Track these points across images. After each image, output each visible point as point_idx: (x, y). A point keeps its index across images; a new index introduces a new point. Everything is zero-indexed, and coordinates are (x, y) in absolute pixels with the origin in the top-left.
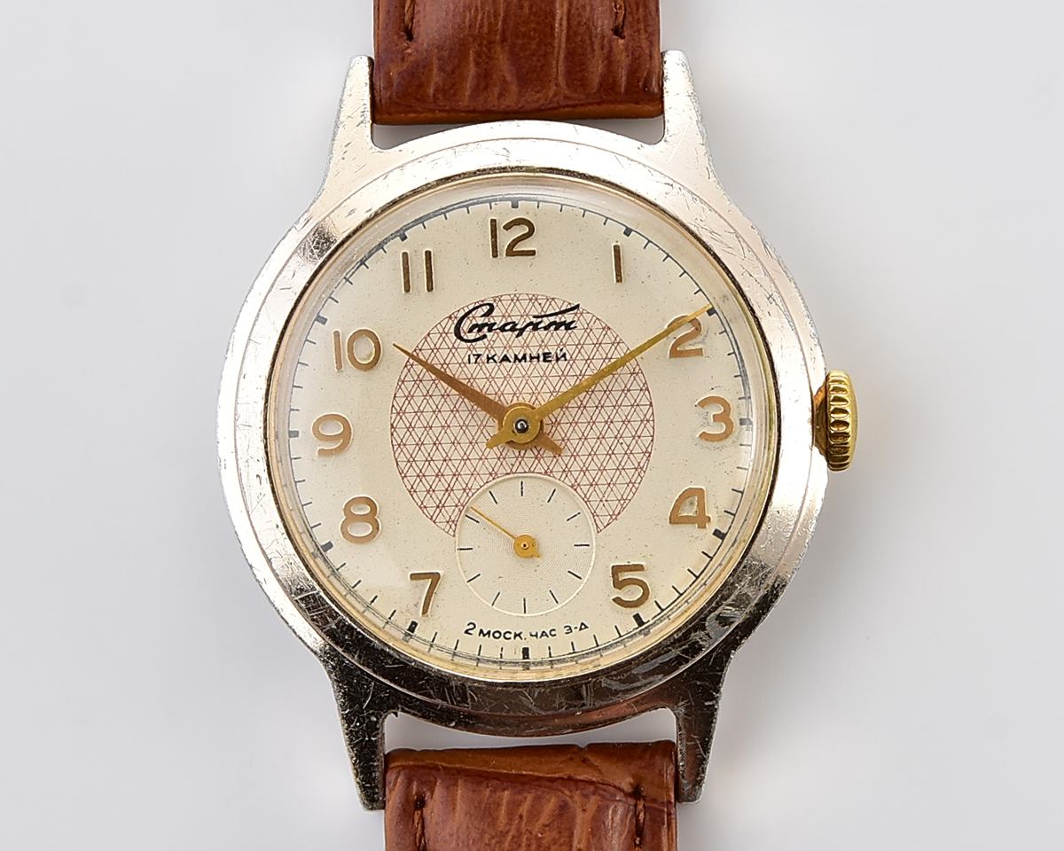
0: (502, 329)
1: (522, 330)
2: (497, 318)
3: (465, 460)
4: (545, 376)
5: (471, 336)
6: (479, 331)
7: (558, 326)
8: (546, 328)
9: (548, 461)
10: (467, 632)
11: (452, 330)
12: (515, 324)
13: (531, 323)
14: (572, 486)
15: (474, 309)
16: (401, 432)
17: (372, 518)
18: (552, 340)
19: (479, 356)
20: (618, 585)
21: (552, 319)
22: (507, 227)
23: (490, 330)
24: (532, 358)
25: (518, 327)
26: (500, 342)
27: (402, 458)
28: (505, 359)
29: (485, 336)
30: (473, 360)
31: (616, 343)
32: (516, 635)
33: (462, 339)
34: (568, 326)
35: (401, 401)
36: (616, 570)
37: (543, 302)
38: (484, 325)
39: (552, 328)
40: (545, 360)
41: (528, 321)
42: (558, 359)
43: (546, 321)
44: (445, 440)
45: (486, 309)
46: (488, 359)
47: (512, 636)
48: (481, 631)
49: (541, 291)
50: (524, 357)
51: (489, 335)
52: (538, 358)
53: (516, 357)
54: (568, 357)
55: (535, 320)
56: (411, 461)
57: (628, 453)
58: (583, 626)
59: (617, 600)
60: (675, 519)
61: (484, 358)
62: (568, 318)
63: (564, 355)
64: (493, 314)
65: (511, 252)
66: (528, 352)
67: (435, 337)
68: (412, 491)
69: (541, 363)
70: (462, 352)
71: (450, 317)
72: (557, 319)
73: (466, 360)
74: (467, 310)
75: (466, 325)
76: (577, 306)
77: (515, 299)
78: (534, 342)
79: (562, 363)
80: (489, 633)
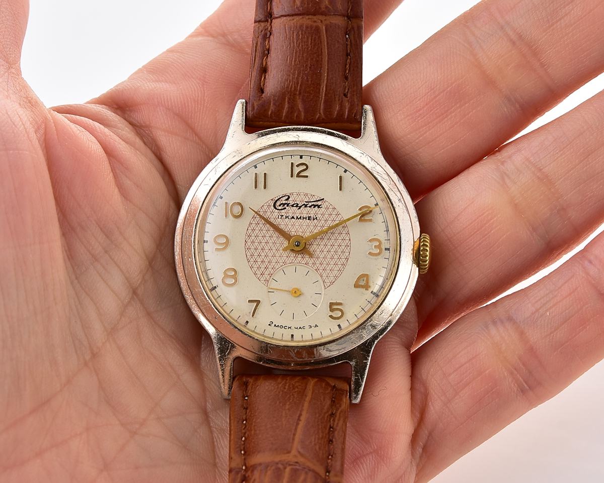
0: (293, 206)
1: (300, 207)
2: (291, 202)
3: (274, 256)
4: (308, 226)
5: (280, 208)
6: (283, 206)
7: (315, 206)
8: (310, 207)
9: (307, 259)
10: (269, 325)
11: (272, 205)
12: (298, 204)
13: (304, 204)
14: (316, 270)
15: (282, 197)
16: (249, 244)
17: (235, 277)
18: (312, 212)
19: (282, 216)
20: (332, 310)
21: (313, 203)
22: (298, 166)
23: (287, 206)
24: (303, 218)
25: (299, 205)
26: (291, 211)
27: (248, 254)
28: (293, 218)
29: (285, 208)
30: (280, 217)
31: (338, 214)
32: (289, 328)
33: (276, 209)
34: (319, 207)
35: (250, 231)
36: (331, 304)
37: (309, 196)
38: (286, 204)
39: (313, 207)
40: (309, 219)
41: (303, 203)
42: (314, 219)
43: (310, 204)
44: (267, 248)
45: (287, 197)
46: (286, 217)
47: (287, 328)
48: (275, 325)
49: (309, 192)
50: (300, 218)
51: (287, 208)
52: (306, 218)
53: (297, 217)
54: (318, 219)
55: (306, 203)
56: (252, 255)
57: (339, 258)
58: (316, 326)
59: (331, 316)
60: (357, 286)
61: (284, 217)
62: (319, 203)
63: (316, 218)
64: (289, 200)
65: (298, 176)
66: (302, 216)
67: (265, 207)
68: (251, 267)
69: (307, 220)
70: (276, 214)
71: (272, 200)
72: (315, 203)
73: (277, 217)
74: (279, 197)
75: (278, 203)
76: (323, 199)
77: (299, 194)
78: (305, 212)
79: (315, 221)
80: (278, 326)
